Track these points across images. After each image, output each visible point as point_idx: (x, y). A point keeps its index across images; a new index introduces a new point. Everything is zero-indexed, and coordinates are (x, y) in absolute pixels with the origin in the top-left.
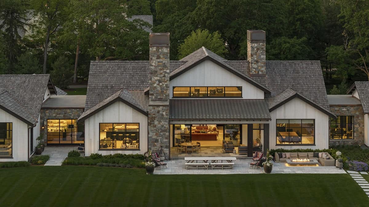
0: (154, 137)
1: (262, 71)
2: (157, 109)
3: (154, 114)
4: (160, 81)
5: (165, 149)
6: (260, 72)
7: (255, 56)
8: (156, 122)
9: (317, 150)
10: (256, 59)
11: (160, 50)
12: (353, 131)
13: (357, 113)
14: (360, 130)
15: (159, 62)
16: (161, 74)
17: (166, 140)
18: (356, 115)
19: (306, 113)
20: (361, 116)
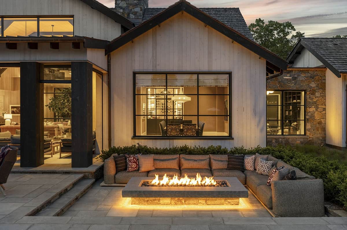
1: (135, 13)
6: (131, 15)
9: (237, 149)
12: (305, 120)
13: (313, 85)
14: (317, 116)
18: (311, 87)
19: (210, 54)
20: (321, 91)
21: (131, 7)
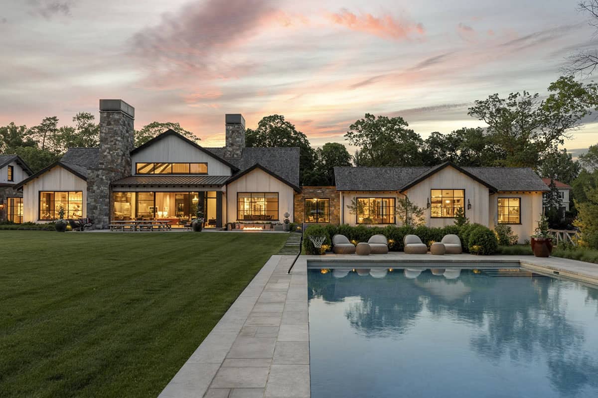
0: (93, 204)
1: (237, 154)
2: (96, 172)
3: (93, 179)
4: (110, 149)
5: (104, 217)
6: (235, 155)
7: (230, 139)
8: (95, 188)
10: (231, 142)
11: (111, 116)
12: (329, 214)
13: (333, 195)
14: (335, 212)
15: (109, 129)
16: (112, 141)
17: (106, 207)
18: (331, 197)
19: (269, 185)
20: (337, 199)
21: (235, 151)
